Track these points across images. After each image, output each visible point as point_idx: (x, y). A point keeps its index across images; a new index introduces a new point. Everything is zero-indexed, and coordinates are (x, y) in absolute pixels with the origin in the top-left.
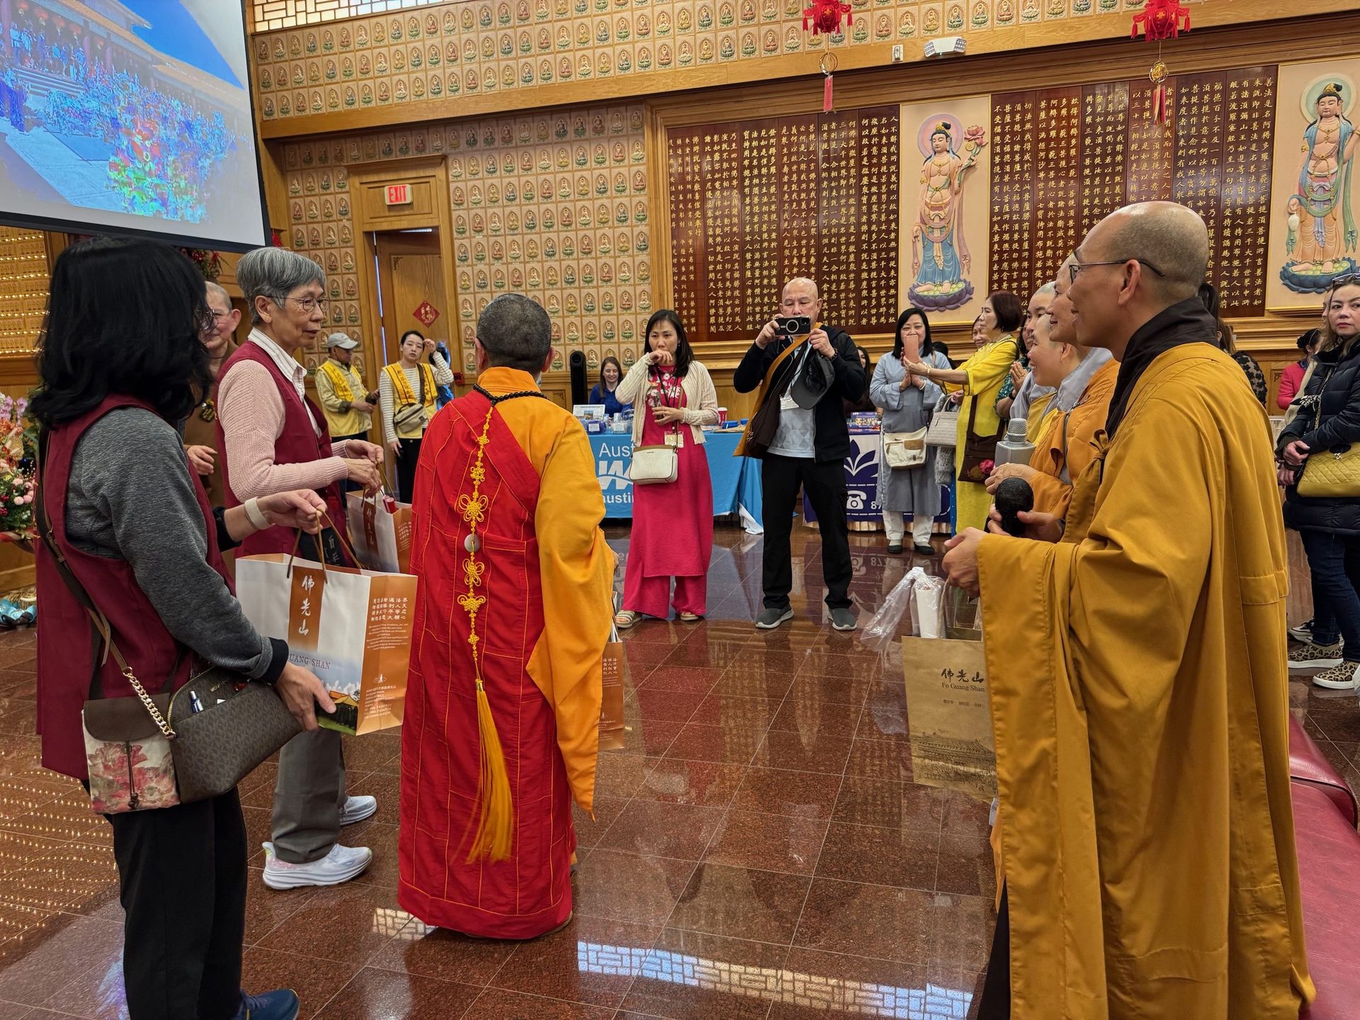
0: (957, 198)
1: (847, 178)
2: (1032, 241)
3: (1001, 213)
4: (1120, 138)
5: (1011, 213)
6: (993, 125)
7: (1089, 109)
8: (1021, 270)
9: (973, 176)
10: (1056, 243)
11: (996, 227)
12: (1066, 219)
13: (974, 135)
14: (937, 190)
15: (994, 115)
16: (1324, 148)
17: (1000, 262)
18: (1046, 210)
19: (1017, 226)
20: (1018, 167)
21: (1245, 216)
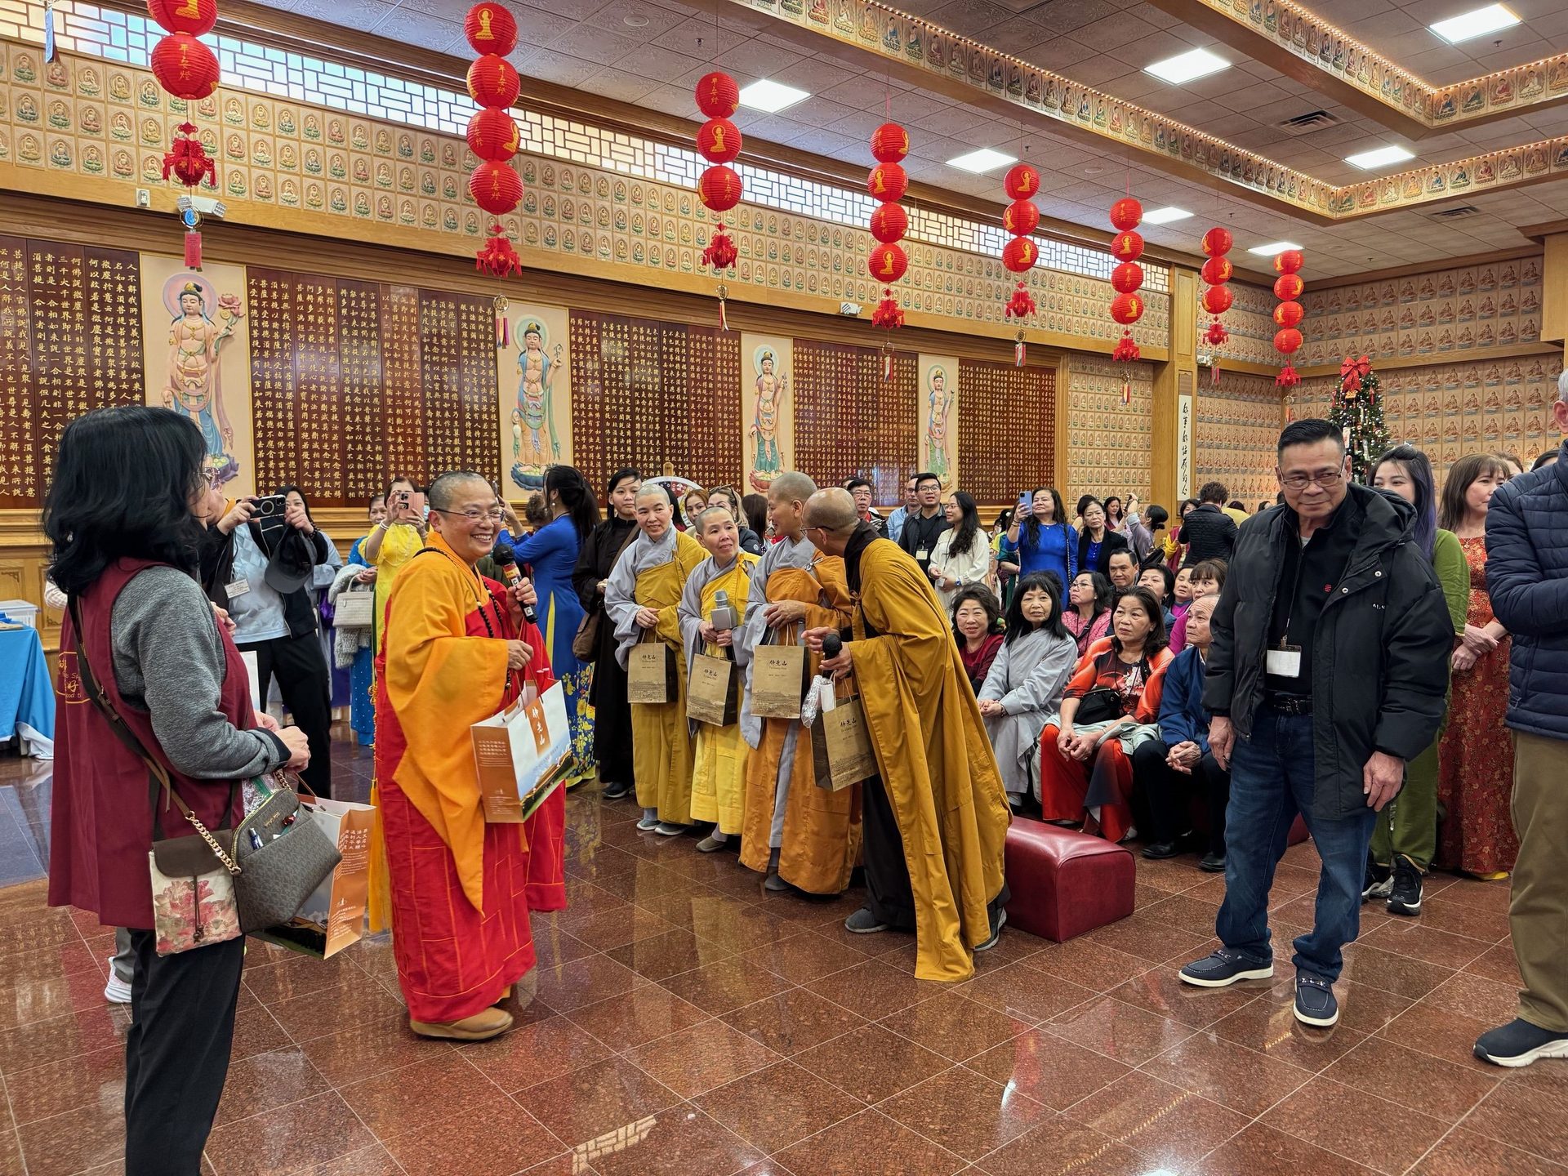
0: (214, 367)
1: (72, 322)
2: (297, 421)
3: (262, 389)
4: (374, 334)
5: (274, 390)
6: (250, 298)
7: (344, 302)
8: (287, 449)
9: (230, 347)
10: (320, 425)
11: (258, 403)
12: (329, 403)
13: (228, 304)
14: (191, 354)
15: (250, 287)
16: (534, 374)
17: (265, 440)
18: (309, 392)
19: (280, 405)
20: (277, 345)
21: (481, 421)
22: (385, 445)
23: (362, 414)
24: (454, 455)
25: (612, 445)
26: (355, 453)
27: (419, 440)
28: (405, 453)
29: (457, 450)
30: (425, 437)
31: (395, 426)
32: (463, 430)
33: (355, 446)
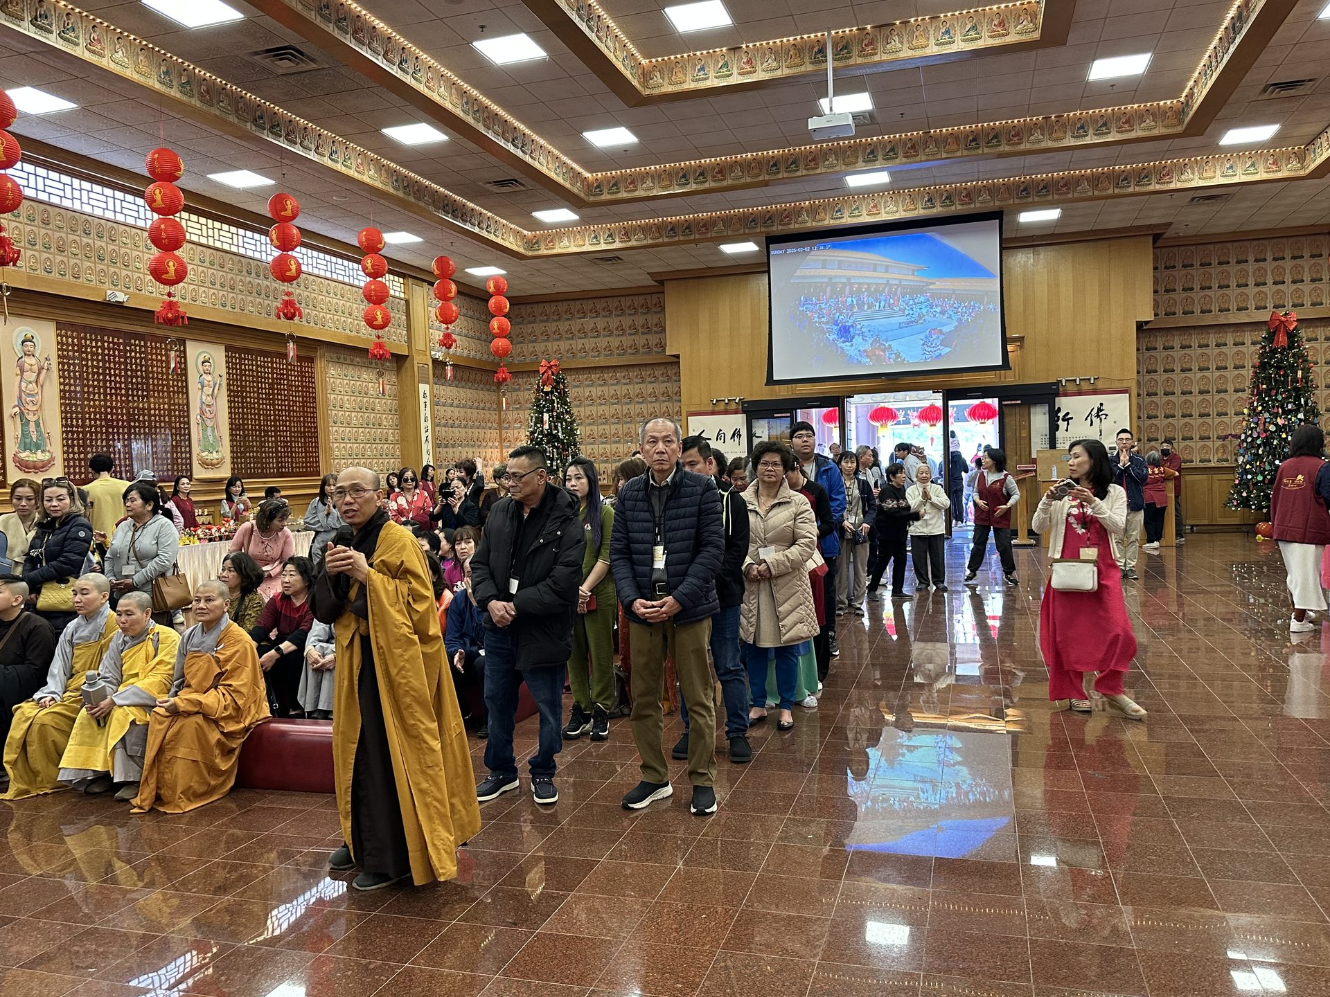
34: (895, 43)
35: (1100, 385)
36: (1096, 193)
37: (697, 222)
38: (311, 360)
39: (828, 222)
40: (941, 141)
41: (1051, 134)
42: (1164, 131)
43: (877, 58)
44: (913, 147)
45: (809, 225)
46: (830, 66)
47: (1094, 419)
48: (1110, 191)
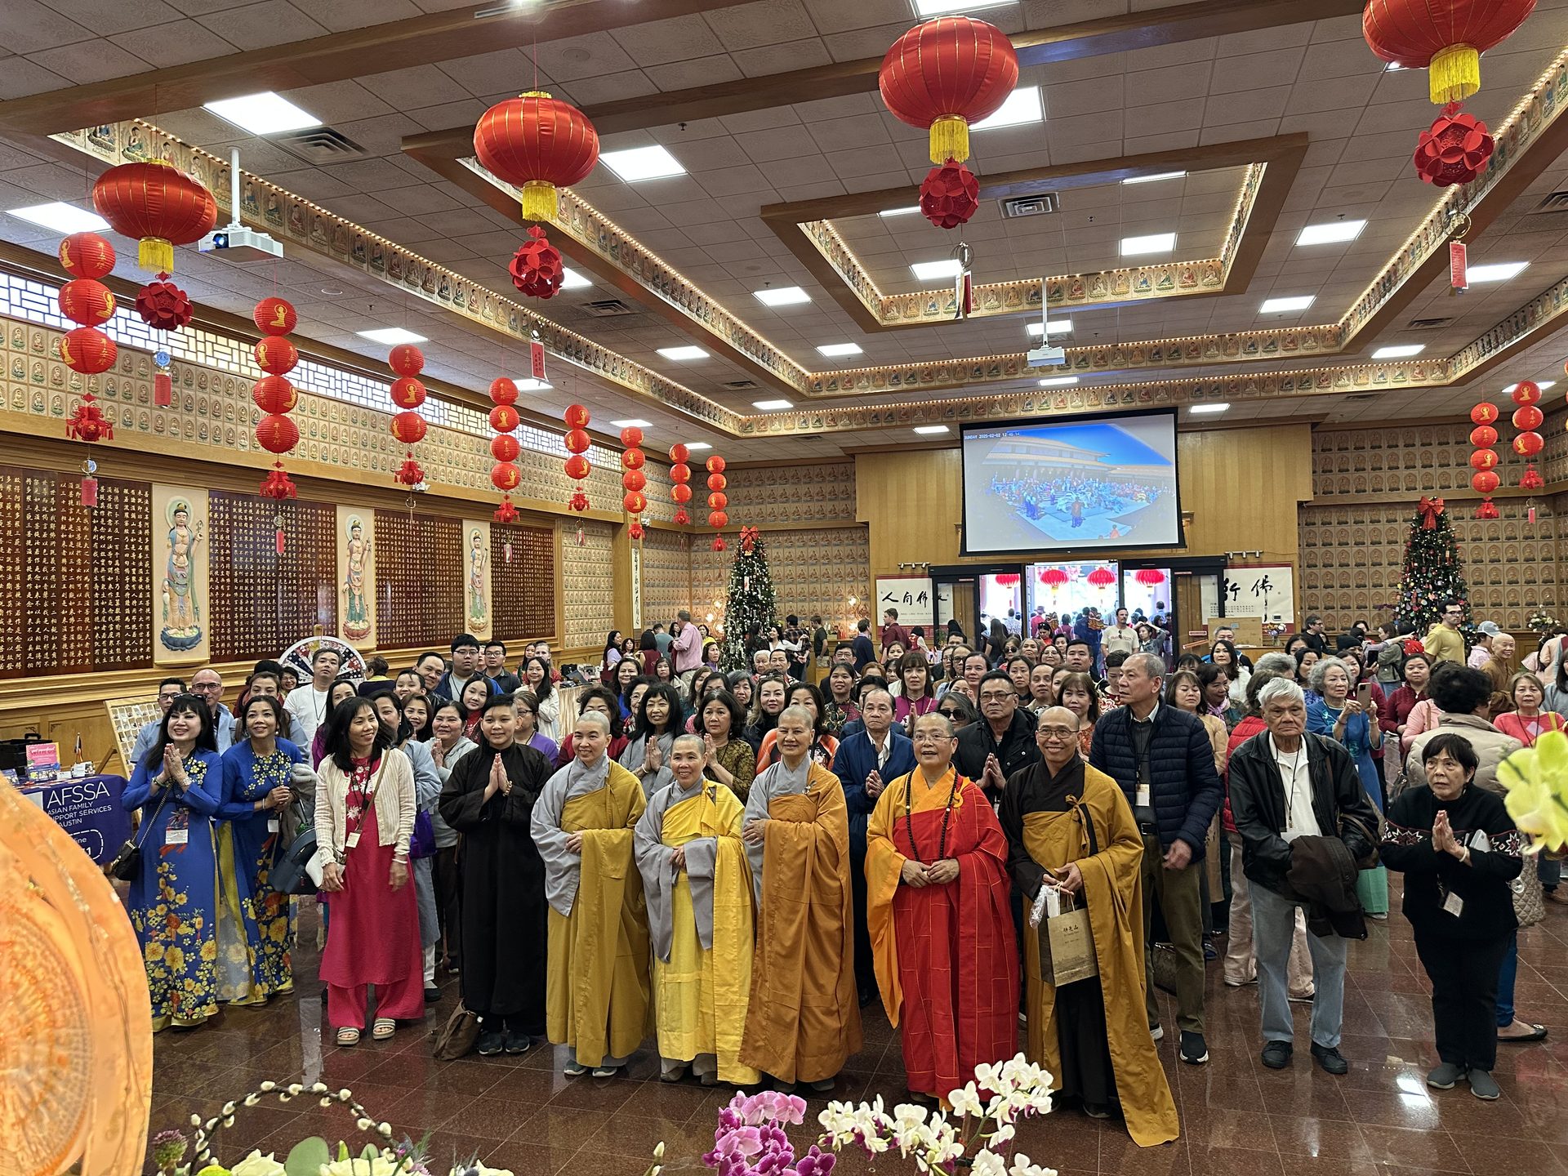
7: (29, 490)
10: (5, 603)
12: (14, 582)
21: (137, 592)
22: (59, 617)
23: (41, 591)
24: (115, 623)
25: (239, 606)
26: (34, 627)
27: (87, 612)
28: (76, 624)
29: (118, 618)
30: (92, 608)
31: (68, 600)
32: (123, 600)
33: (34, 620)
34: (1100, 289)
35: (1265, 559)
36: (1263, 394)
37: (898, 410)
38: (550, 532)
39: (1020, 414)
40: (1128, 354)
41: (1225, 350)
42: (1324, 350)
43: (1084, 301)
44: (1102, 358)
45: (1001, 415)
46: (1045, 305)
47: (1260, 590)
48: (1276, 394)
